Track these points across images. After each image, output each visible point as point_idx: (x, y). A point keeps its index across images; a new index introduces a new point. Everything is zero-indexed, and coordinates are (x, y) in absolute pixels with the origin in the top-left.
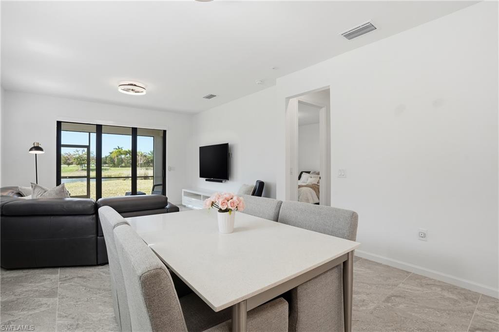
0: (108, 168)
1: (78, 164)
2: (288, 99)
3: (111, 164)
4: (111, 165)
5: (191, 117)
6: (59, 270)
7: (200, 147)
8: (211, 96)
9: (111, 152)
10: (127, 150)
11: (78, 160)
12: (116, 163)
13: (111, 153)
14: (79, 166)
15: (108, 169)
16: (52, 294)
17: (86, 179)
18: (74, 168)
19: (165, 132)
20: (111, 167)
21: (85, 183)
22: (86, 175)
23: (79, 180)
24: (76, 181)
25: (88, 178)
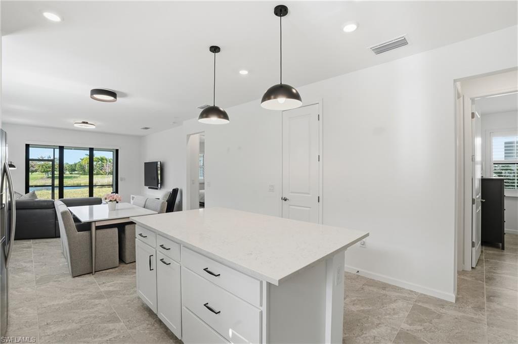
0: (78, 175)
1: (43, 172)
2: (189, 136)
3: (81, 171)
4: (81, 173)
5: (140, 139)
6: (32, 240)
7: (145, 163)
8: (146, 128)
9: (82, 158)
10: (99, 157)
11: (43, 167)
12: (86, 170)
13: (82, 160)
14: (44, 174)
15: (77, 177)
16: (29, 247)
17: (51, 187)
18: (39, 176)
19: (117, 151)
20: (81, 174)
21: (50, 192)
22: (51, 184)
23: (45, 189)
24: (41, 190)
25: (53, 186)
